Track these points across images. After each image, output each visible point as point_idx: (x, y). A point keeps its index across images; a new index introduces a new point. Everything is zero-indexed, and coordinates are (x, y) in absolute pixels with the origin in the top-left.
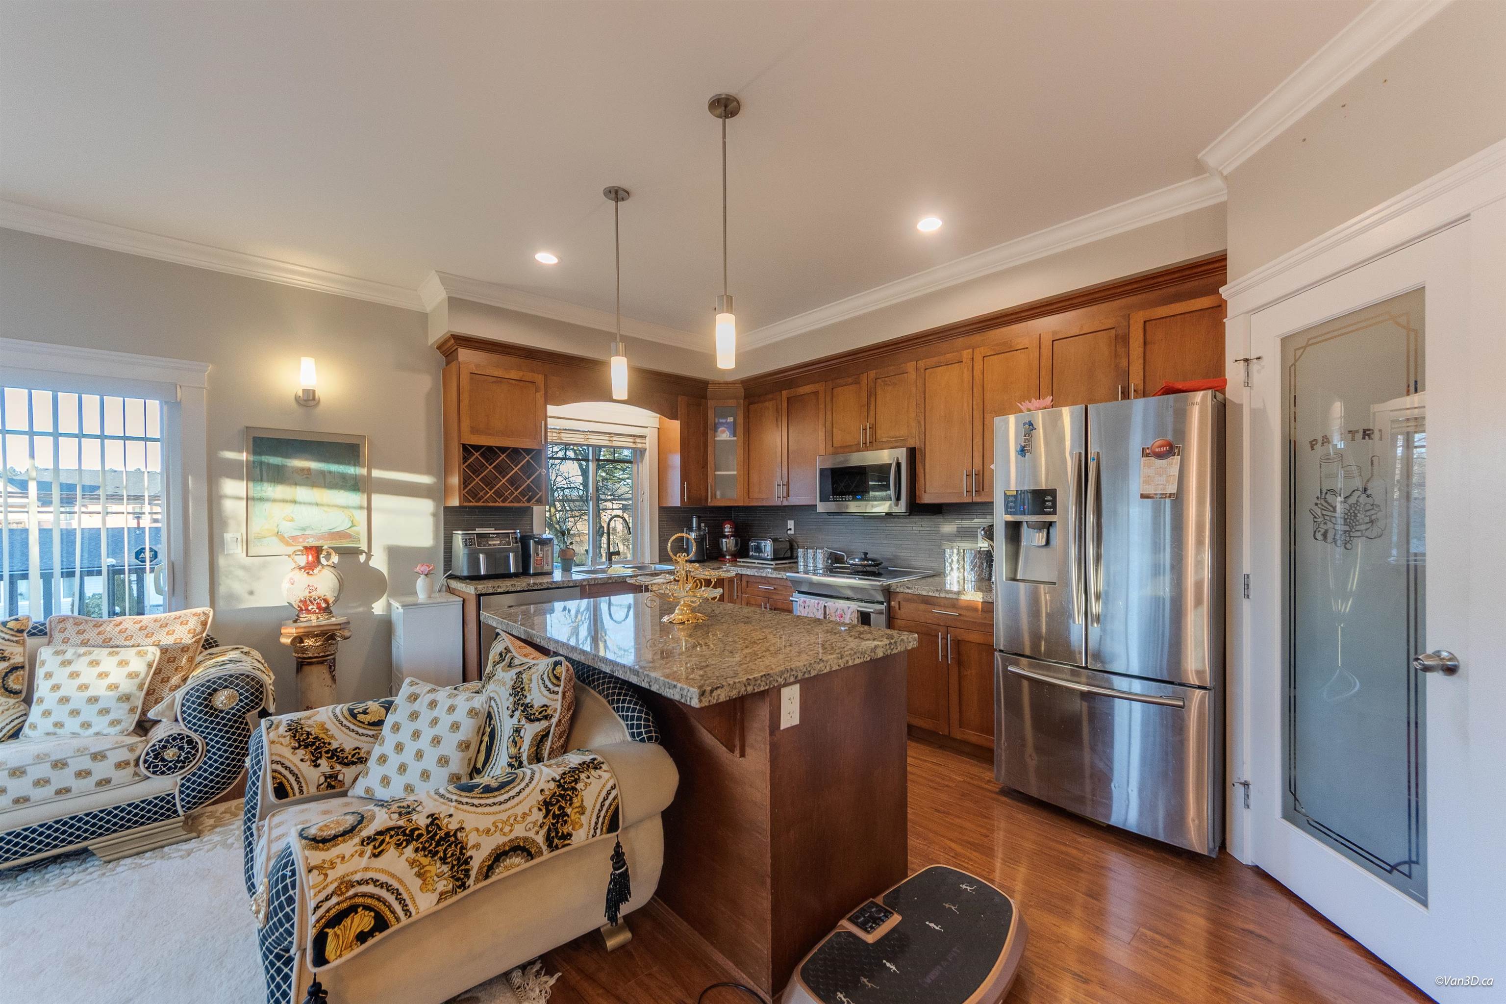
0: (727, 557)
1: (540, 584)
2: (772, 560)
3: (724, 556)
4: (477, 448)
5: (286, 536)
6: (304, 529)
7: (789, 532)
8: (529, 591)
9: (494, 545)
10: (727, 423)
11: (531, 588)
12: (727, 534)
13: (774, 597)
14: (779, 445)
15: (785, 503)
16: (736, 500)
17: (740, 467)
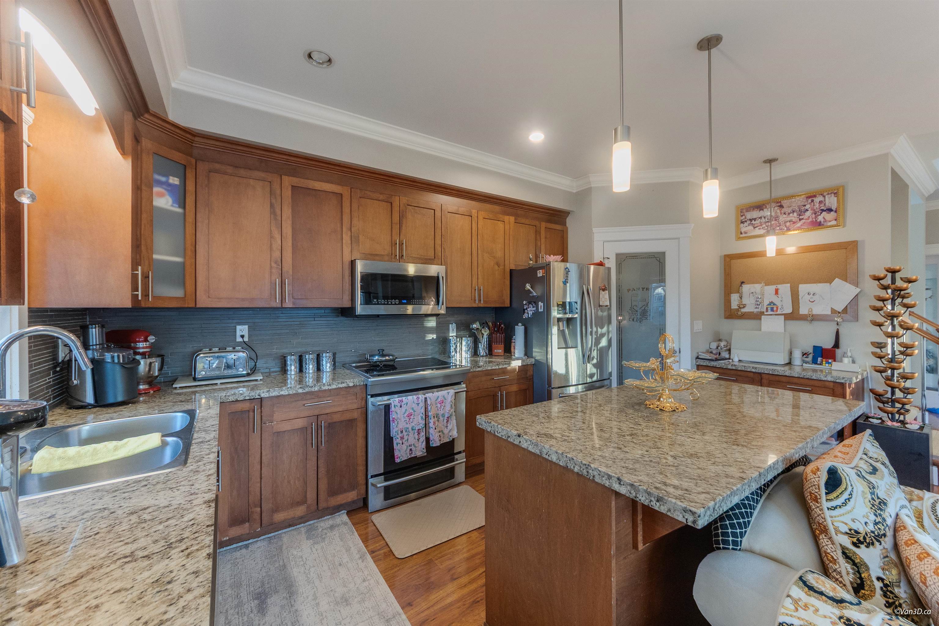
7: (240, 339)
10: (168, 184)
13: (328, 411)
14: (278, 236)
15: (288, 304)
16: (183, 299)
17: (189, 253)
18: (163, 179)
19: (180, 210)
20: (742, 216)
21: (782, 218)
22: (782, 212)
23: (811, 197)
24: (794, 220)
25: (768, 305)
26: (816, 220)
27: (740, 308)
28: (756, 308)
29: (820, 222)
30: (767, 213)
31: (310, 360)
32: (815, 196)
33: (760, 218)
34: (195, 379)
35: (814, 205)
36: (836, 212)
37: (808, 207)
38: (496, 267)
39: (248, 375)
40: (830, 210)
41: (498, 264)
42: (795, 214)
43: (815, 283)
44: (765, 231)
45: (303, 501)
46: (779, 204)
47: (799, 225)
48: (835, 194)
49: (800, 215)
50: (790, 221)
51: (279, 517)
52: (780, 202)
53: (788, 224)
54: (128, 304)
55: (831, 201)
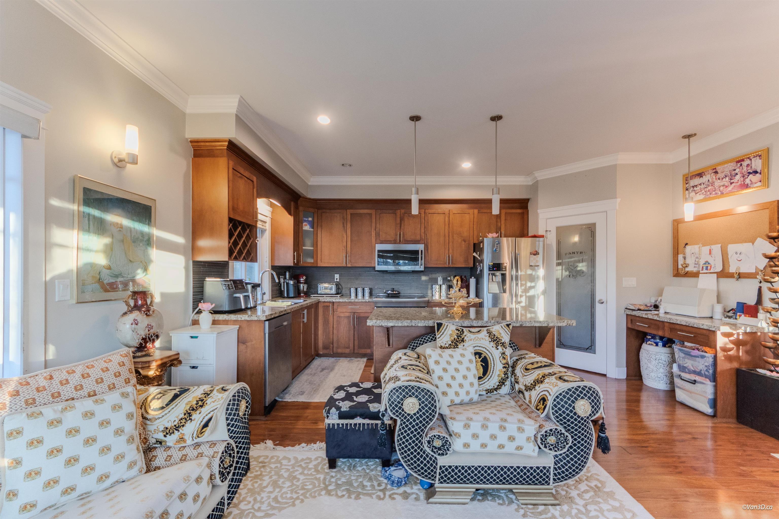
3: (302, 294)
5: (105, 283)
6: (117, 276)
7: (336, 280)
9: (240, 288)
10: (308, 221)
12: (302, 282)
13: (358, 311)
14: (345, 236)
15: (349, 265)
16: (313, 263)
17: (315, 246)
18: (307, 219)
19: (312, 230)
20: (687, 184)
21: (718, 183)
22: (717, 177)
23: (740, 161)
24: (726, 185)
25: (704, 264)
26: (744, 183)
27: (685, 268)
28: (695, 267)
29: (748, 185)
30: (704, 179)
31: (360, 290)
32: (743, 160)
33: (700, 184)
34: (318, 294)
35: (742, 169)
36: (760, 173)
37: (737, 171)
38: (463, 242)
39: (335, 294)
40: (756, 172)
41: (465, 241)
42: (727, 178)
43: (741, 243)
44: (704, 196)
45: (348, 348)
46: (715, 171)
47: (730, 188)
48: (759, 156)
49: (731, 179)
50: (723, 186)
51: (340, 351)
52: (715, 169)
53: (722, 188)
54: (292, 265)
55: (757, 164)
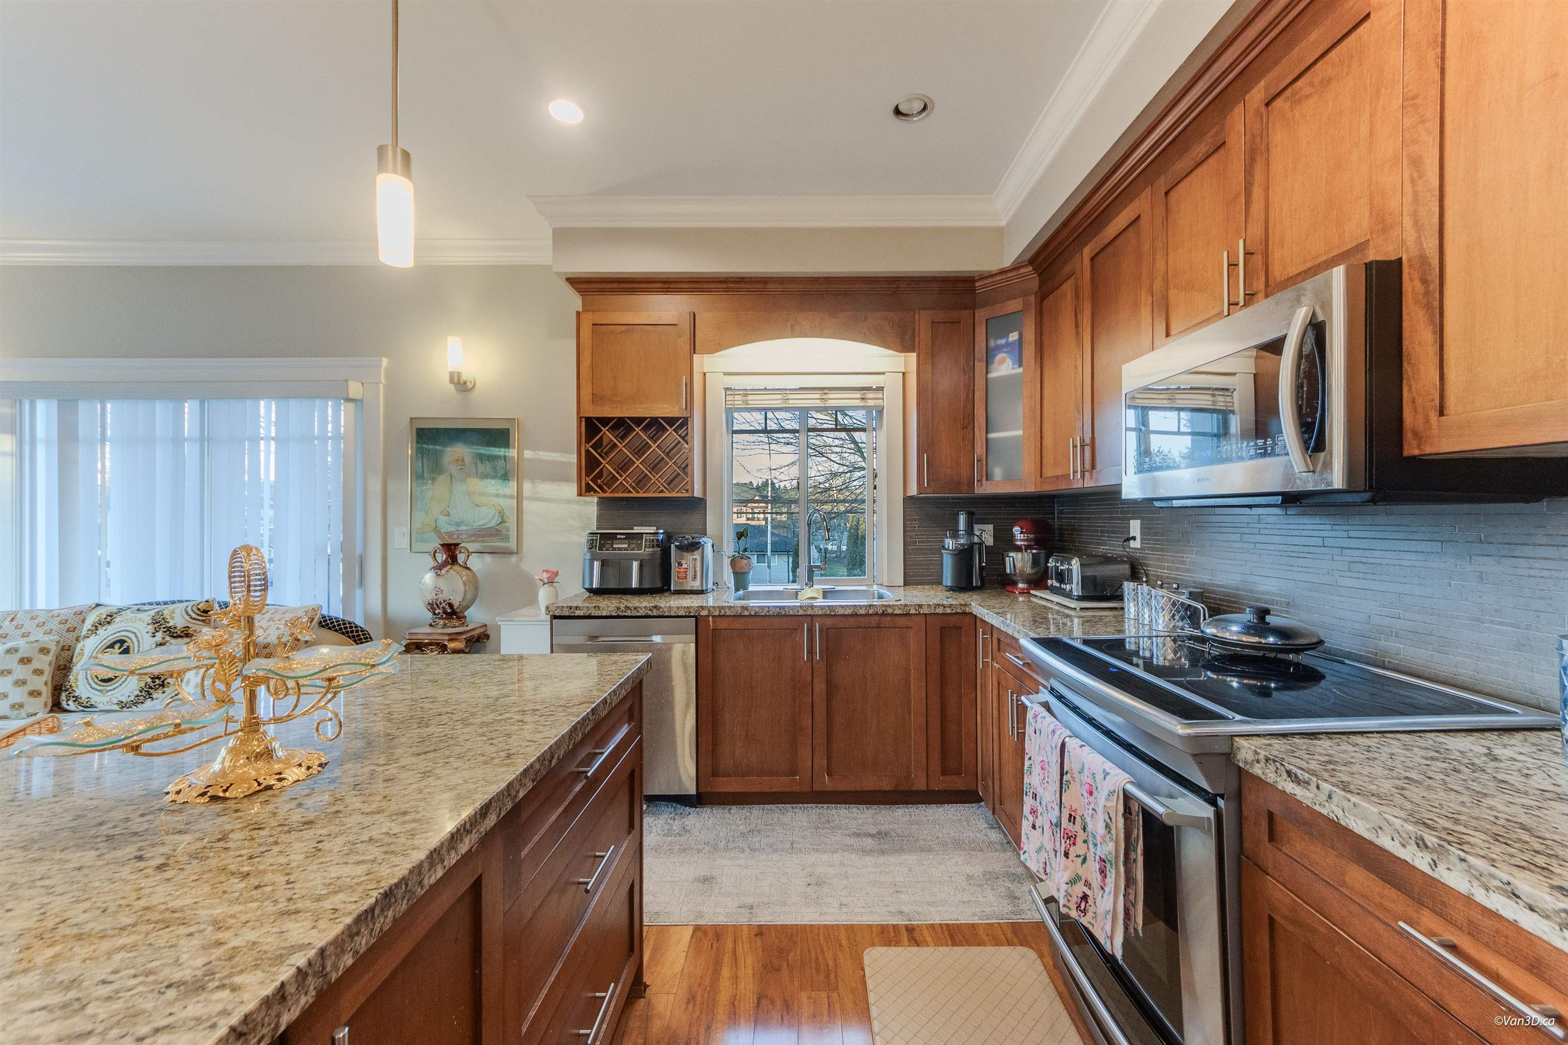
0: (1021, 585)
1: (635, 608)
2: (1081, 598)
3: (1014, 583)
4: (605, 421)
5: (442, 531)
6: (458, 524)
7: (1133, 544)
8: (618, 617)
9: (619, 549)
10: (1008, 344)
11: (621, 614)
12: (1018, 543)
14: (1079, 363)
16: (1020, 481)
17: (1028, 421)
18: (1003, 341)
19: (1021, 370)
